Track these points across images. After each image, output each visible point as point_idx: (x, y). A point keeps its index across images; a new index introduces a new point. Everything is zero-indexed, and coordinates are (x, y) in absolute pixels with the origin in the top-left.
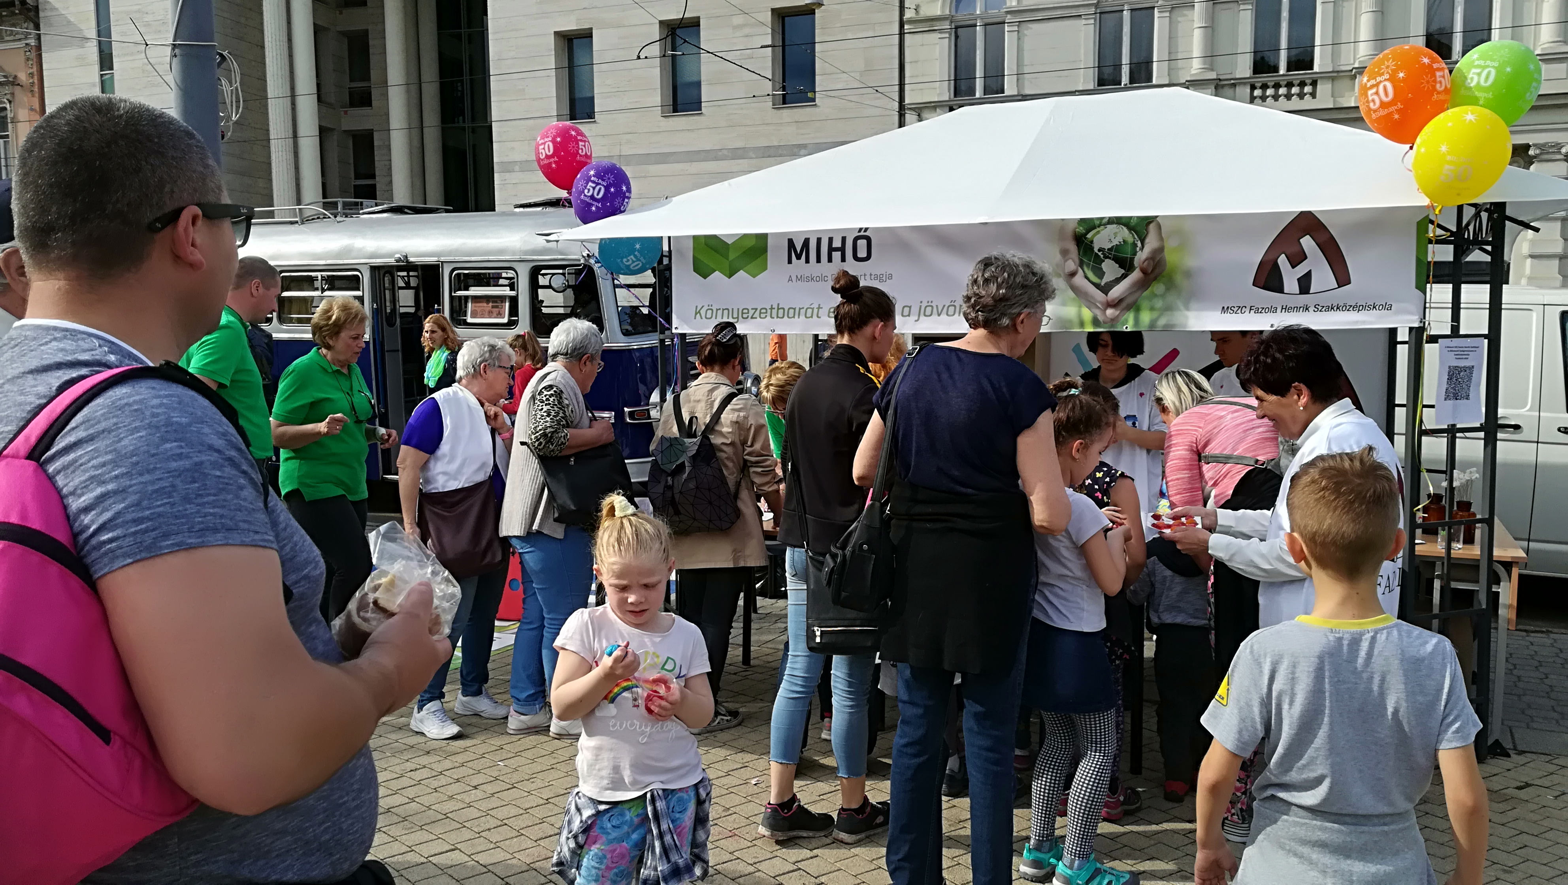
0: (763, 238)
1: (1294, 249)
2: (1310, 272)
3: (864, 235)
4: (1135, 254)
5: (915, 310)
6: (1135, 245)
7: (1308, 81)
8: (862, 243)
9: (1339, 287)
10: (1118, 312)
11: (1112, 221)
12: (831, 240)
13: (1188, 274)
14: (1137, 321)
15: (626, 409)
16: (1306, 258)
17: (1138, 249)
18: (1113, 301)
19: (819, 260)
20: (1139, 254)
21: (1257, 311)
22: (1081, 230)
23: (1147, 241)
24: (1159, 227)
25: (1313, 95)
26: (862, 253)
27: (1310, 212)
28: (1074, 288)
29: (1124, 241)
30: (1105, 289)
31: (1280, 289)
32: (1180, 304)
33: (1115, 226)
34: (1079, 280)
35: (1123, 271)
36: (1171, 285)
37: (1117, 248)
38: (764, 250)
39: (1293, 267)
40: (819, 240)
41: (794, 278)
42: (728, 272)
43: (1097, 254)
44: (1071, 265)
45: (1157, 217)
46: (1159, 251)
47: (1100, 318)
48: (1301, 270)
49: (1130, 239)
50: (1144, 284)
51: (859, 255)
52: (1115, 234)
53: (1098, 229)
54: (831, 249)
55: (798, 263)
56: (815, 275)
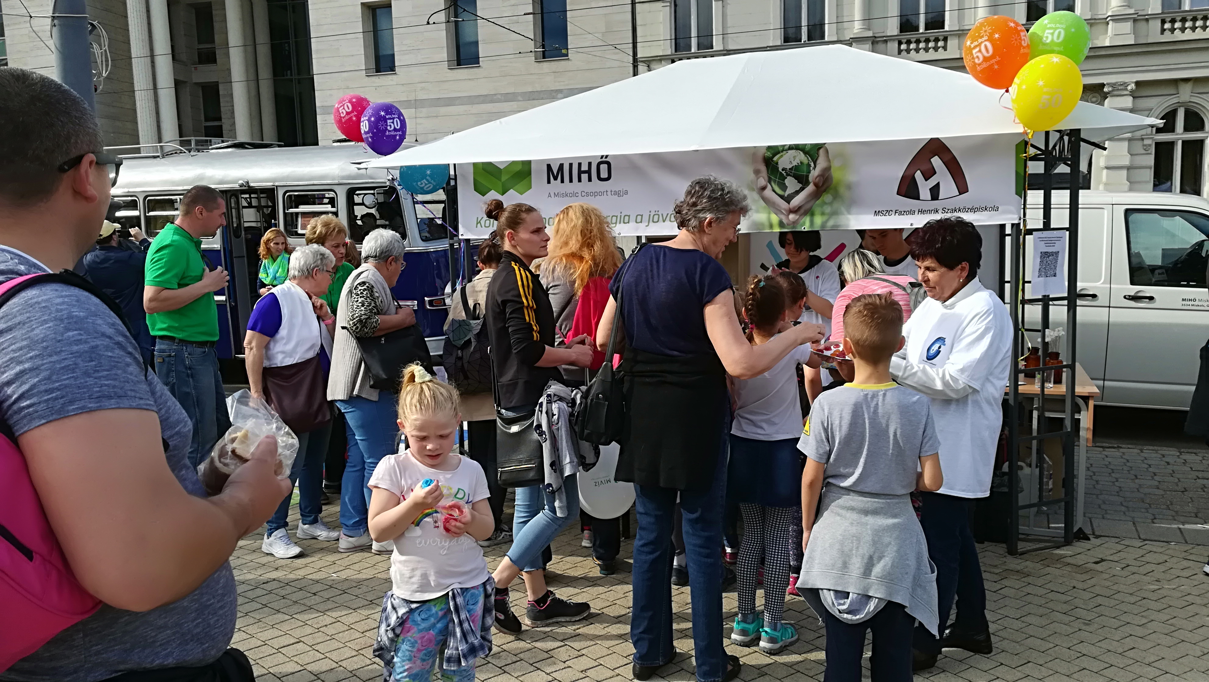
0: (528, 164)
1: (925, 167)
2: (938, 184)
3: (605, 161)
4: (809, 172)
5: (646, 218)
6: (809, 166)
7: (941, 38)
8: (604, 167)
9: (960, 194)
10: (798, 217)
11: (791, 148)
12: (580, 165)
13: (849, 187)
14: (812, 223)
15: (426, 299)
16: (935, 173)
17: (811, 168)
18: (794, 208)
19: (571, 181)
20: (812, 172)
21: (900, 214)
22: (769, 154)
23: (818, 162)
24: (827, 151)
25: (945, 48)
26: (604, 175)
27: (938, 138)
28: (764, 199)
29: (801, 163)
30: (788, 199)
31: (916, 196)
32: (843, 209)
33: (794, 151)
34: (768, 192)
35: (801, 185)
36: (836, 196)
37: (796, 168)
38: (529, 173)
39: (926, 180)
40: (571, 165)
41: (552, 195)
42: (501, 190)
43: (781, 173)
44: (762, 182)
45: (825, 144)
46: (827, 169)
47: (785, 221)
48: (932, 182)
49: (805, 161)
50: (817, 195)
51: (602, 176)
52: (794, 157)
53: (781, 154)
54: (580, 172)
55: (555, 183)
56: (568, 192)
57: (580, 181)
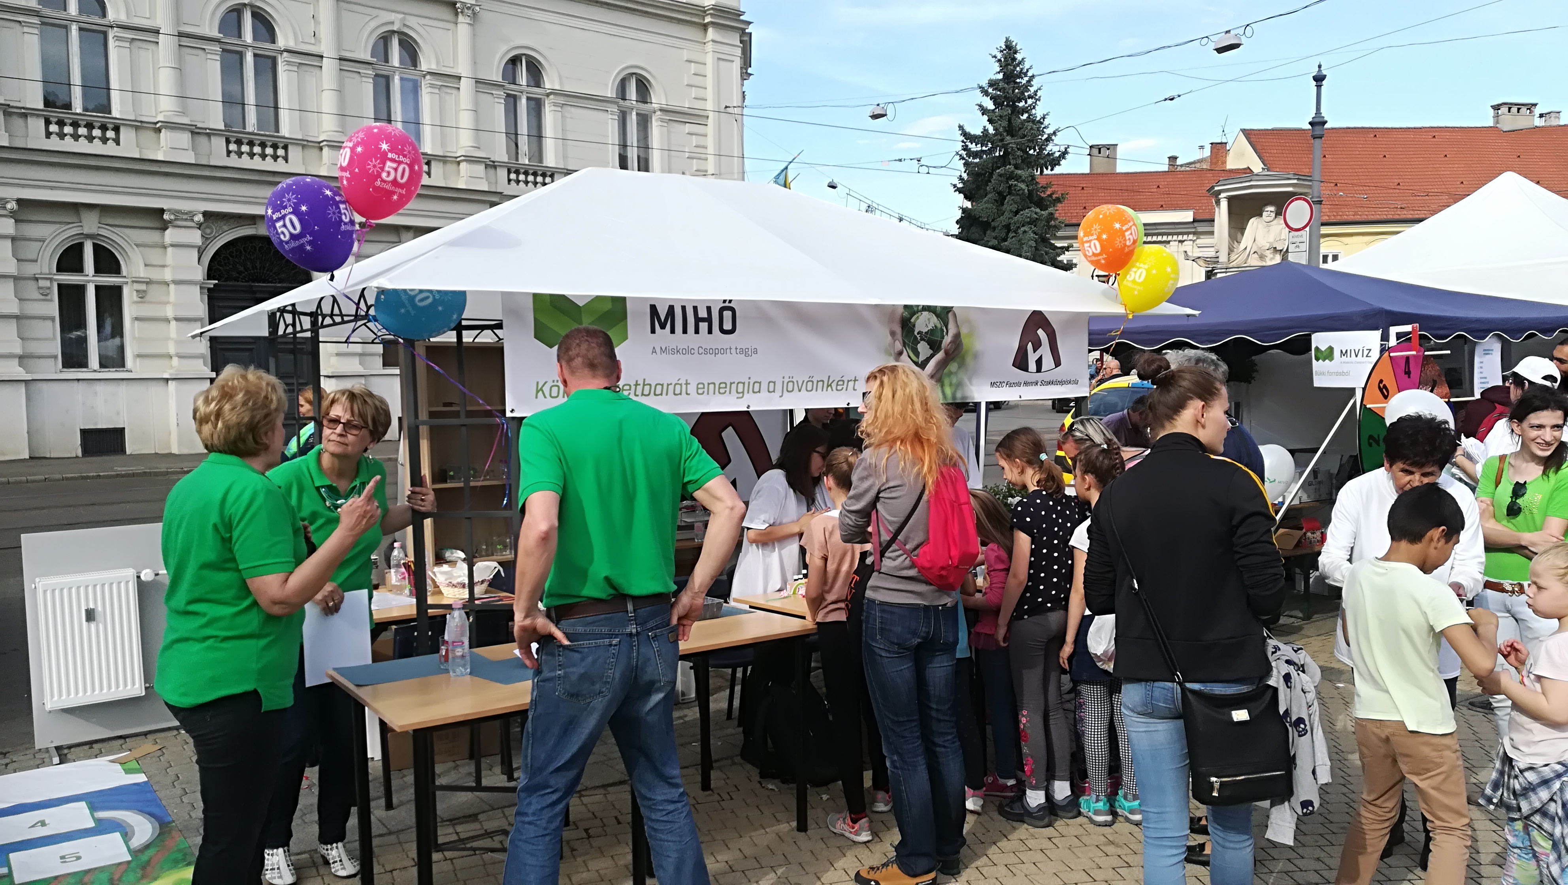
0: (620, 302)
1: (1033, 338)
3: (727, 307)
4: (943, 338)
5: (779, 385)
6: (942, 331)
8: (727, 314)
9: (1056, 367)
11: (924, 308)
12: (695, 309)
13: (976, 355)
16: (1040, 344)
17: (943, 334)
19: (685, 331)
20: (946, 337)
21: (1013, 386)
22: (906, 314)
23: (949, 327)
24: (955, 315)
26: (728, 326)
27: (1041, 311)
29: (934, 327)
30: (922, 366)
31: (1025, 368)
33: (927, 312)
34: (904, 358)
35: (931, 352)
37: (932, 331)
38: (624, 316)
39: (1034, 352)
40: (684, 308)
41: (658, 350)
43: (916, 336)
44: (899, 346)
45: (952, 307)
46: (957, 336)
48: (1038, 354)
49: (939, 326)
50: (945, 363)
51: (725, 327)
52: (928, 320)
53: (918, 315)
54: (698, 320)
55: (663, 334)
56: (680, 347)
57: (697, 331)
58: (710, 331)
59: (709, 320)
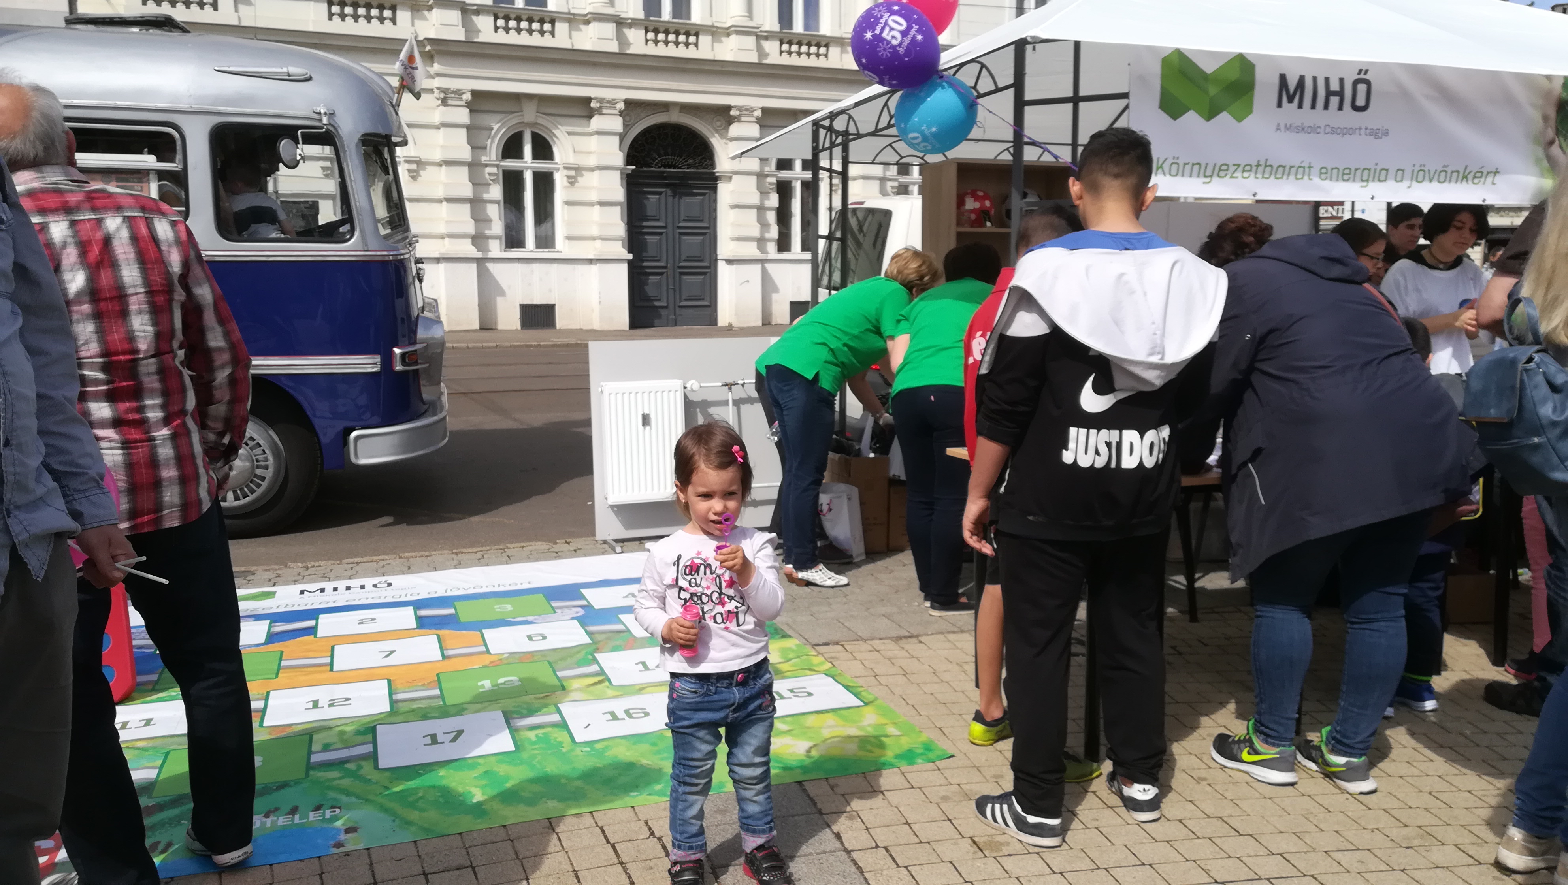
3: (1364, 78)
5: (1408, 173)
8: (1361, 89)
12: (1328, 79)
15: (396, 351)
19: (1313, 107)
22: (1565, 95)
26: (1360, 102)
28: (1549, 158)
34: (1555, 149)
38: (1250, 86)
40: (1316, 79)
41: (1282, 127)
42: (1206, 113)
44: (1550, 134)
54: (1328, 94)
55: (1289, 108)
56: (1306, 124)
57: (1326, 107)
58: (1340, 108)
59: (1340, 94)
